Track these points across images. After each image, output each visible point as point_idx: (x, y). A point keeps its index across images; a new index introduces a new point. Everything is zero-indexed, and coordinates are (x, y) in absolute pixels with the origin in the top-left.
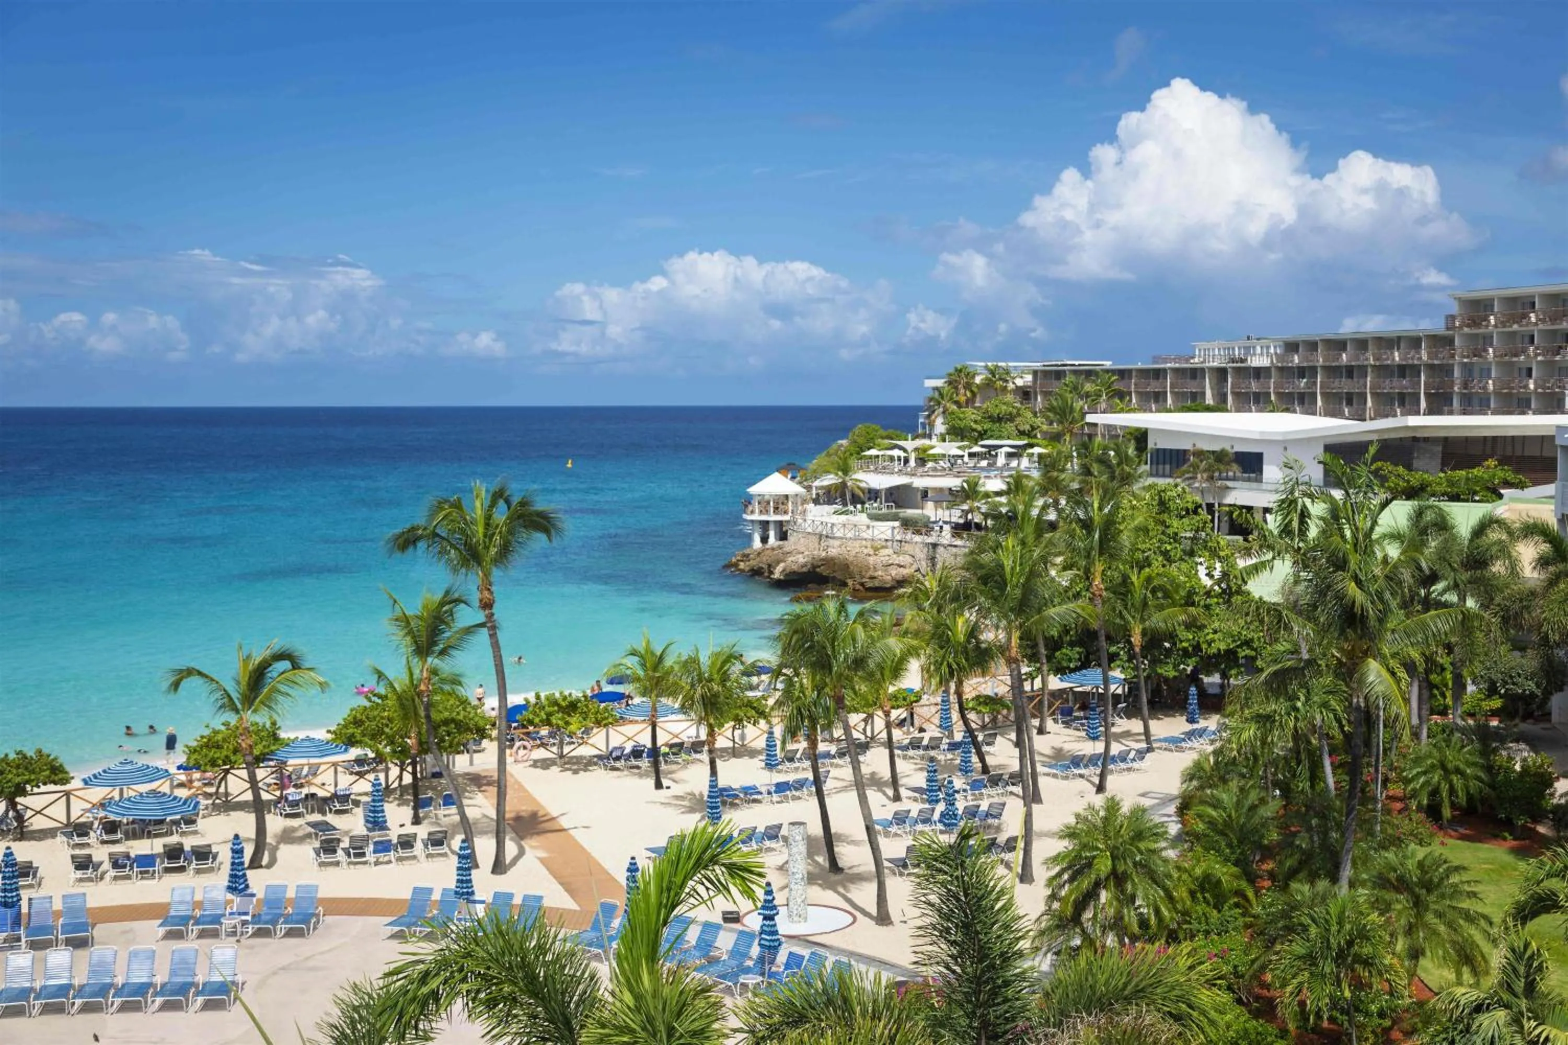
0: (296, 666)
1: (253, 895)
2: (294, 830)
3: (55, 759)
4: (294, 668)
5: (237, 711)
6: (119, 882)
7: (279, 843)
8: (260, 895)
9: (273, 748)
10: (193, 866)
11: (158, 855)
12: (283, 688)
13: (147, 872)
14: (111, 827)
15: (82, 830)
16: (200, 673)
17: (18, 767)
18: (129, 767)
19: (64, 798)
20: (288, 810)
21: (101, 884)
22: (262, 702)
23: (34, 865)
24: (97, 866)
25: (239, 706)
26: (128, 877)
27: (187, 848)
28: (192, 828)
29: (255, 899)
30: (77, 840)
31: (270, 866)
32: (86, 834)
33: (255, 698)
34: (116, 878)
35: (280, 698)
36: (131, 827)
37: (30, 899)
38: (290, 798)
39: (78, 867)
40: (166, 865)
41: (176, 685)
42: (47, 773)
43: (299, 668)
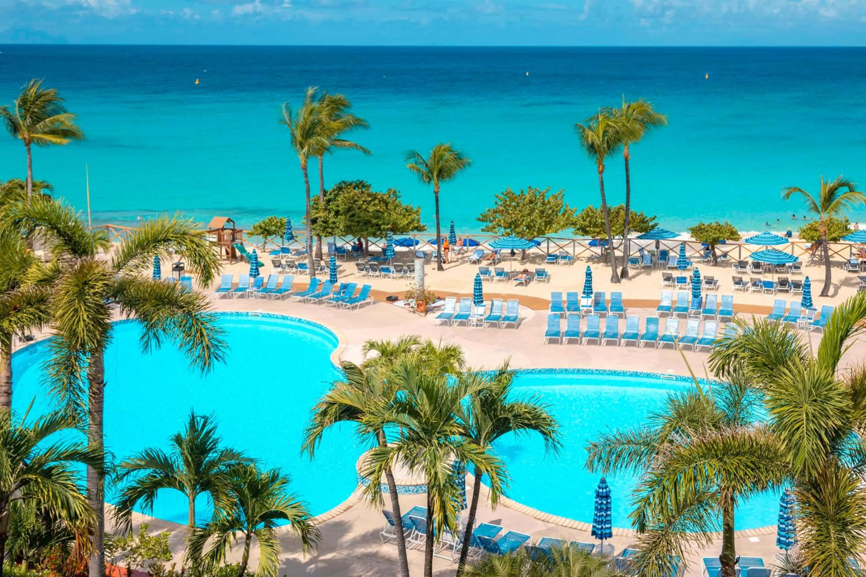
0: (851, 190)
1: (816, 310)
2: (851, 279)
3: (733, 228)
4: (851, 191)
5: (819, 212)
6: (755, 293)
7: (841, 285)
8: (820, 310)
9: (844, 234)
10: (792, 291)
11: (775, 283)
12: (843, 202)
13: (770, 290)
14: (757, 265)
15: (742, 264)
16: (800, 190)
17: (715, 229)
18: (768, 236)
19: (738, 248)
20: (851, 268)
21: (746, 293)
22: (832, 209)
23: (715, 279)
24: (745, 284)
25: (820, 209)
26: (759, 292)
27: (790, 281)
28: (798, 271)
29: (816, 312)
30: (740, 270)
31: (833, 296)
32: (745, 267)
33: (828, 206)
34: (754, 291)
35: (842, 207)
36: (767, 266)
37: (707, 295)
38: (852, 262)
39: (736, 283)
40: (779, 288)
41: (788, 196)
42: (728, 234)
43: (853, 191)
